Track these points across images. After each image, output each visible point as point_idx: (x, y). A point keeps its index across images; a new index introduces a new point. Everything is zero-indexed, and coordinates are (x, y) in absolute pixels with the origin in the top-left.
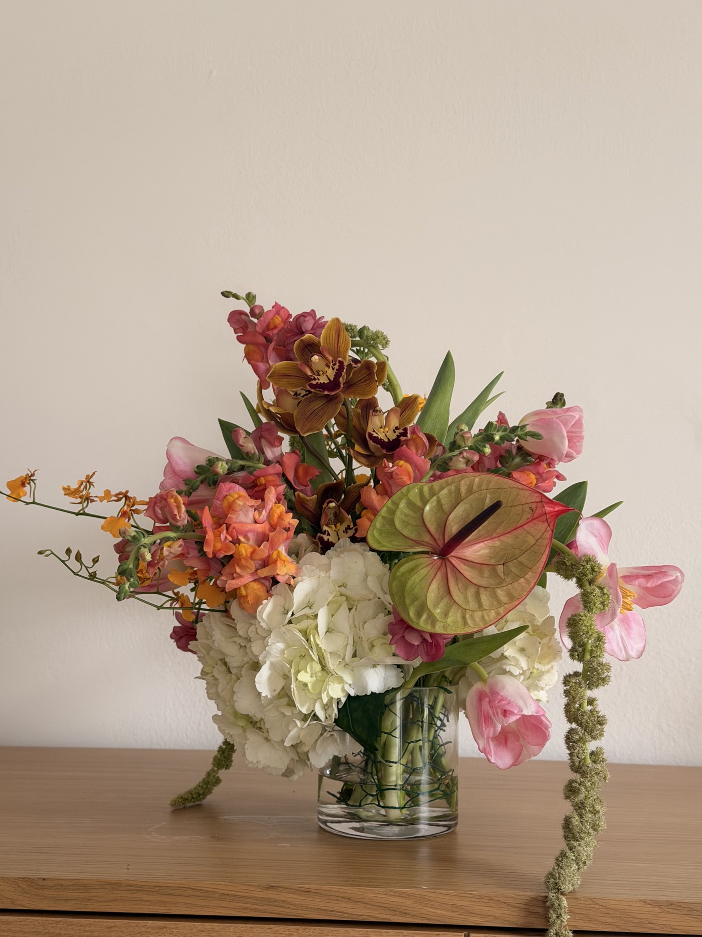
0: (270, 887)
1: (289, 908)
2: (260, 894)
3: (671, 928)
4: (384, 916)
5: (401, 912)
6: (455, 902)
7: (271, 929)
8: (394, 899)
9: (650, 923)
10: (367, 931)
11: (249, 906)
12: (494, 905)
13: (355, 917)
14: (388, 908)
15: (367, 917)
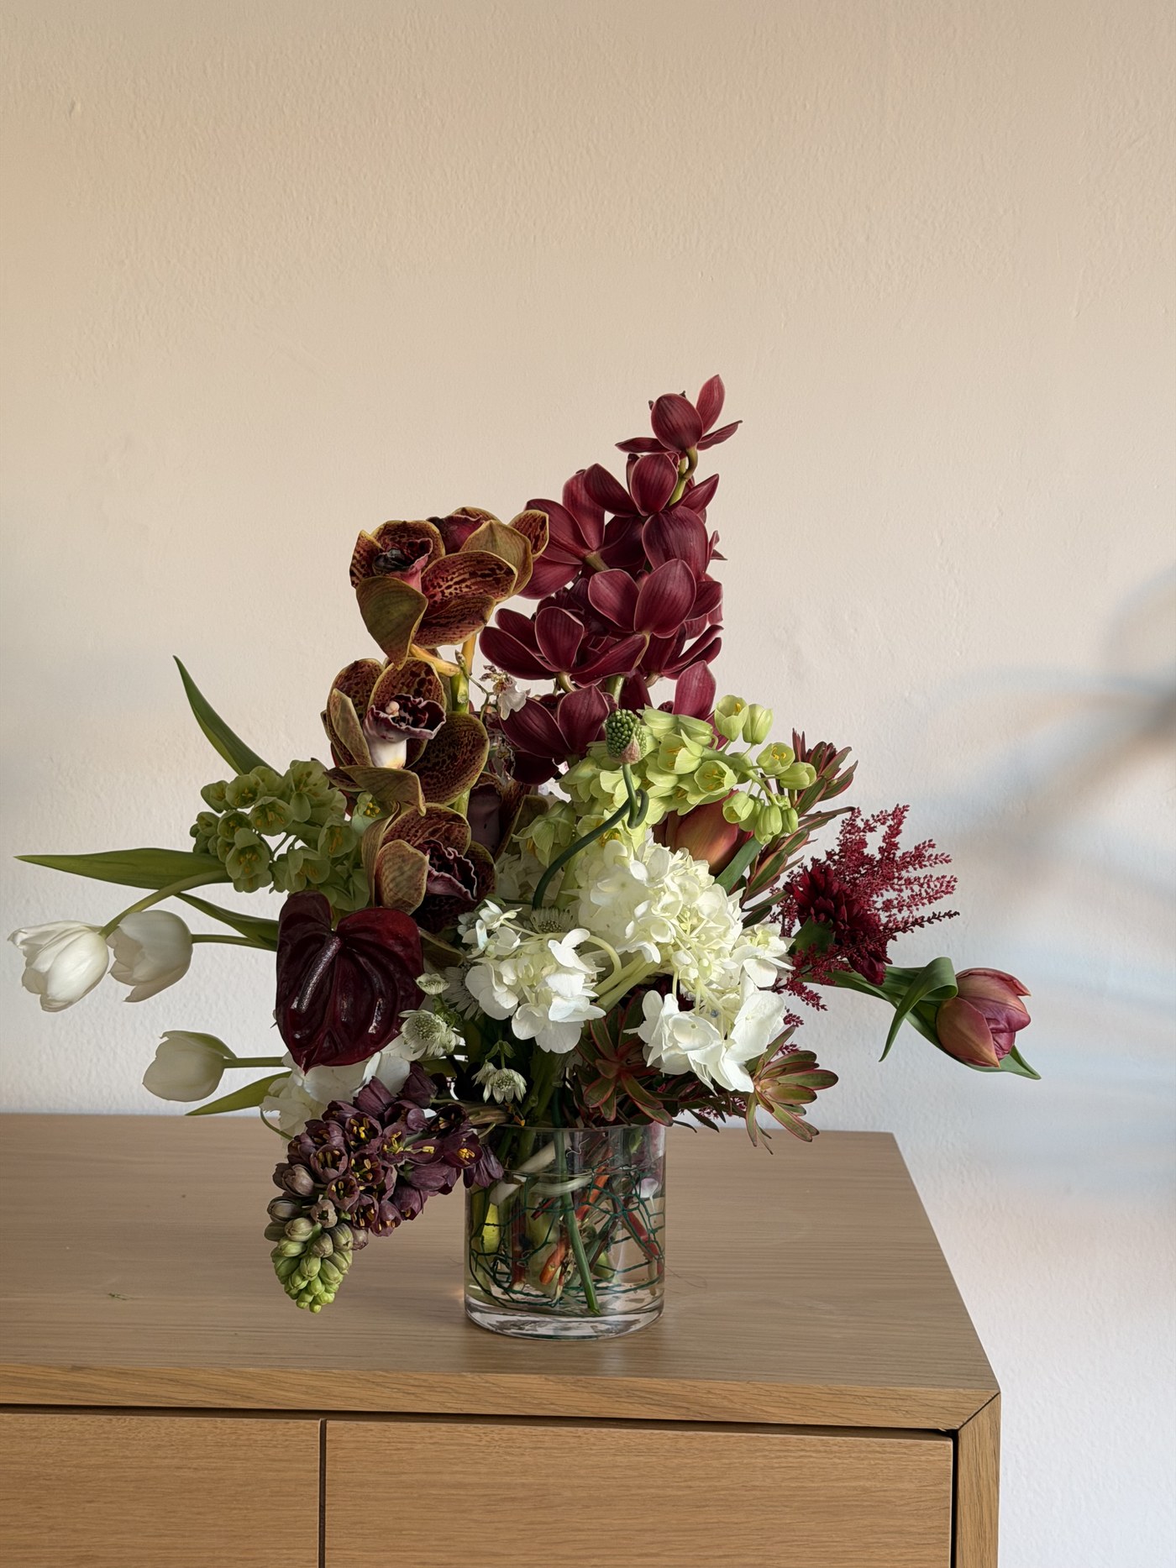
0: (76, 1369)
1: (100, 1394)
2: (62, 1377)
3: (579, 1410)
4: (222, 1401)
5: (242, 1396)
6: (311, 1383)
7: (76, 1419)
8: (233, 1380)
9: (552, 1404)
10: (198, 1421)
11: (49, 1392)
12: (361, 1386)
13: (185, 1402)
14: (225, 1391)
15: (201, 1403)
